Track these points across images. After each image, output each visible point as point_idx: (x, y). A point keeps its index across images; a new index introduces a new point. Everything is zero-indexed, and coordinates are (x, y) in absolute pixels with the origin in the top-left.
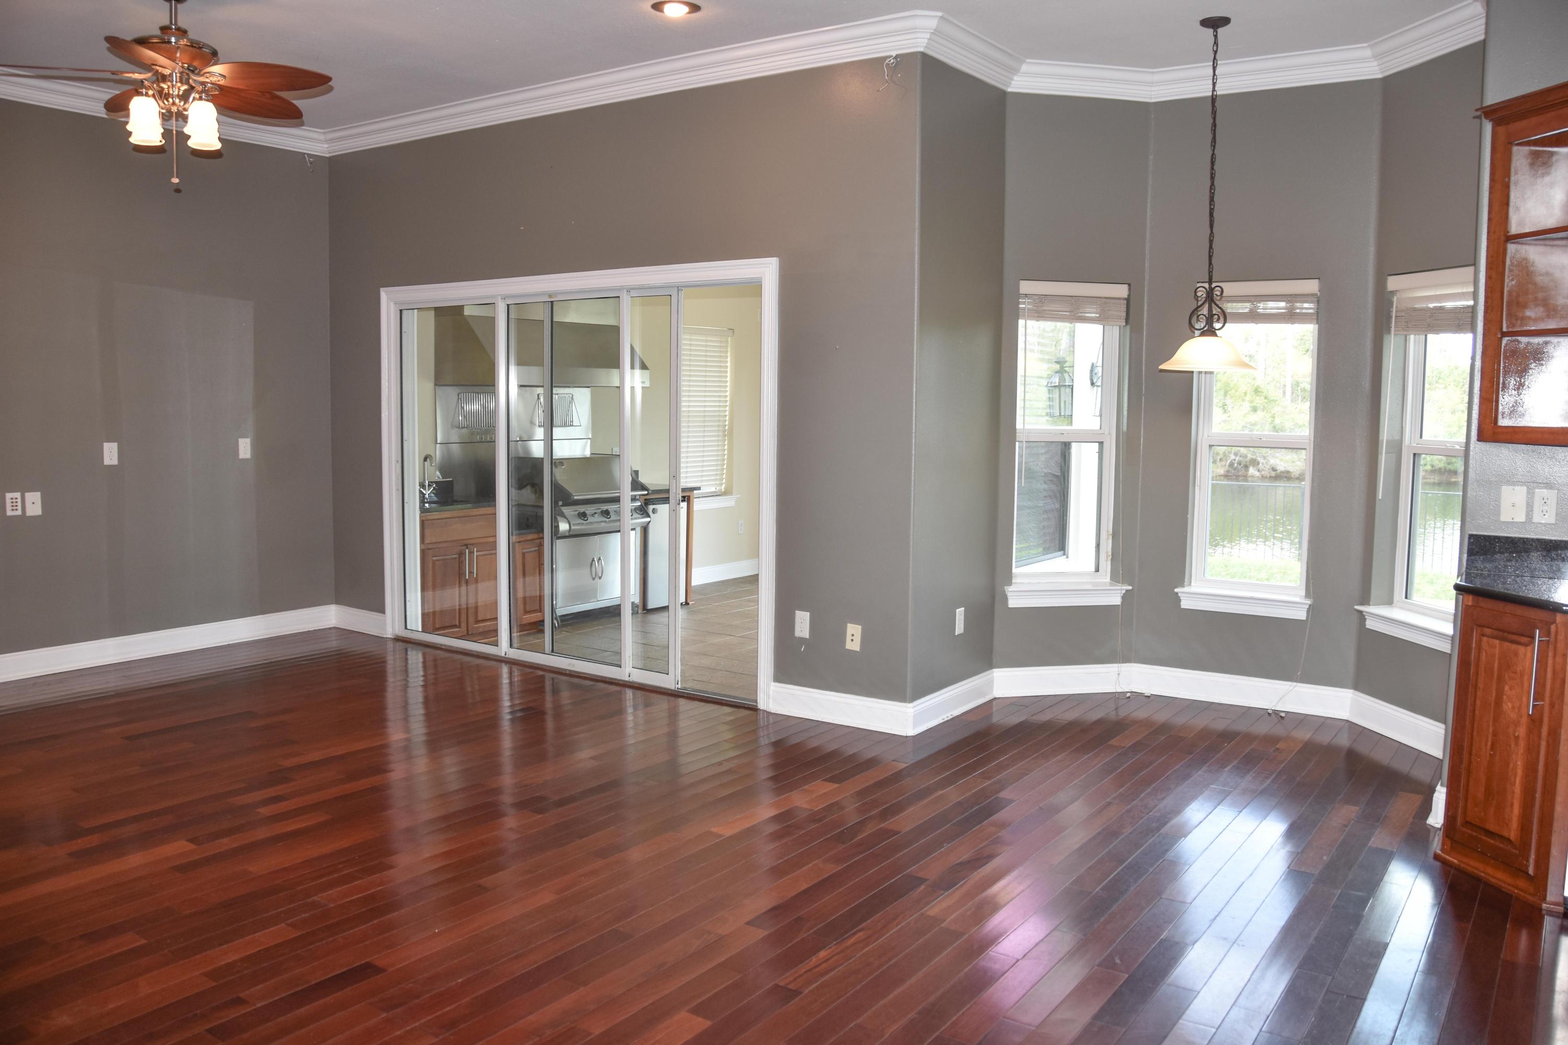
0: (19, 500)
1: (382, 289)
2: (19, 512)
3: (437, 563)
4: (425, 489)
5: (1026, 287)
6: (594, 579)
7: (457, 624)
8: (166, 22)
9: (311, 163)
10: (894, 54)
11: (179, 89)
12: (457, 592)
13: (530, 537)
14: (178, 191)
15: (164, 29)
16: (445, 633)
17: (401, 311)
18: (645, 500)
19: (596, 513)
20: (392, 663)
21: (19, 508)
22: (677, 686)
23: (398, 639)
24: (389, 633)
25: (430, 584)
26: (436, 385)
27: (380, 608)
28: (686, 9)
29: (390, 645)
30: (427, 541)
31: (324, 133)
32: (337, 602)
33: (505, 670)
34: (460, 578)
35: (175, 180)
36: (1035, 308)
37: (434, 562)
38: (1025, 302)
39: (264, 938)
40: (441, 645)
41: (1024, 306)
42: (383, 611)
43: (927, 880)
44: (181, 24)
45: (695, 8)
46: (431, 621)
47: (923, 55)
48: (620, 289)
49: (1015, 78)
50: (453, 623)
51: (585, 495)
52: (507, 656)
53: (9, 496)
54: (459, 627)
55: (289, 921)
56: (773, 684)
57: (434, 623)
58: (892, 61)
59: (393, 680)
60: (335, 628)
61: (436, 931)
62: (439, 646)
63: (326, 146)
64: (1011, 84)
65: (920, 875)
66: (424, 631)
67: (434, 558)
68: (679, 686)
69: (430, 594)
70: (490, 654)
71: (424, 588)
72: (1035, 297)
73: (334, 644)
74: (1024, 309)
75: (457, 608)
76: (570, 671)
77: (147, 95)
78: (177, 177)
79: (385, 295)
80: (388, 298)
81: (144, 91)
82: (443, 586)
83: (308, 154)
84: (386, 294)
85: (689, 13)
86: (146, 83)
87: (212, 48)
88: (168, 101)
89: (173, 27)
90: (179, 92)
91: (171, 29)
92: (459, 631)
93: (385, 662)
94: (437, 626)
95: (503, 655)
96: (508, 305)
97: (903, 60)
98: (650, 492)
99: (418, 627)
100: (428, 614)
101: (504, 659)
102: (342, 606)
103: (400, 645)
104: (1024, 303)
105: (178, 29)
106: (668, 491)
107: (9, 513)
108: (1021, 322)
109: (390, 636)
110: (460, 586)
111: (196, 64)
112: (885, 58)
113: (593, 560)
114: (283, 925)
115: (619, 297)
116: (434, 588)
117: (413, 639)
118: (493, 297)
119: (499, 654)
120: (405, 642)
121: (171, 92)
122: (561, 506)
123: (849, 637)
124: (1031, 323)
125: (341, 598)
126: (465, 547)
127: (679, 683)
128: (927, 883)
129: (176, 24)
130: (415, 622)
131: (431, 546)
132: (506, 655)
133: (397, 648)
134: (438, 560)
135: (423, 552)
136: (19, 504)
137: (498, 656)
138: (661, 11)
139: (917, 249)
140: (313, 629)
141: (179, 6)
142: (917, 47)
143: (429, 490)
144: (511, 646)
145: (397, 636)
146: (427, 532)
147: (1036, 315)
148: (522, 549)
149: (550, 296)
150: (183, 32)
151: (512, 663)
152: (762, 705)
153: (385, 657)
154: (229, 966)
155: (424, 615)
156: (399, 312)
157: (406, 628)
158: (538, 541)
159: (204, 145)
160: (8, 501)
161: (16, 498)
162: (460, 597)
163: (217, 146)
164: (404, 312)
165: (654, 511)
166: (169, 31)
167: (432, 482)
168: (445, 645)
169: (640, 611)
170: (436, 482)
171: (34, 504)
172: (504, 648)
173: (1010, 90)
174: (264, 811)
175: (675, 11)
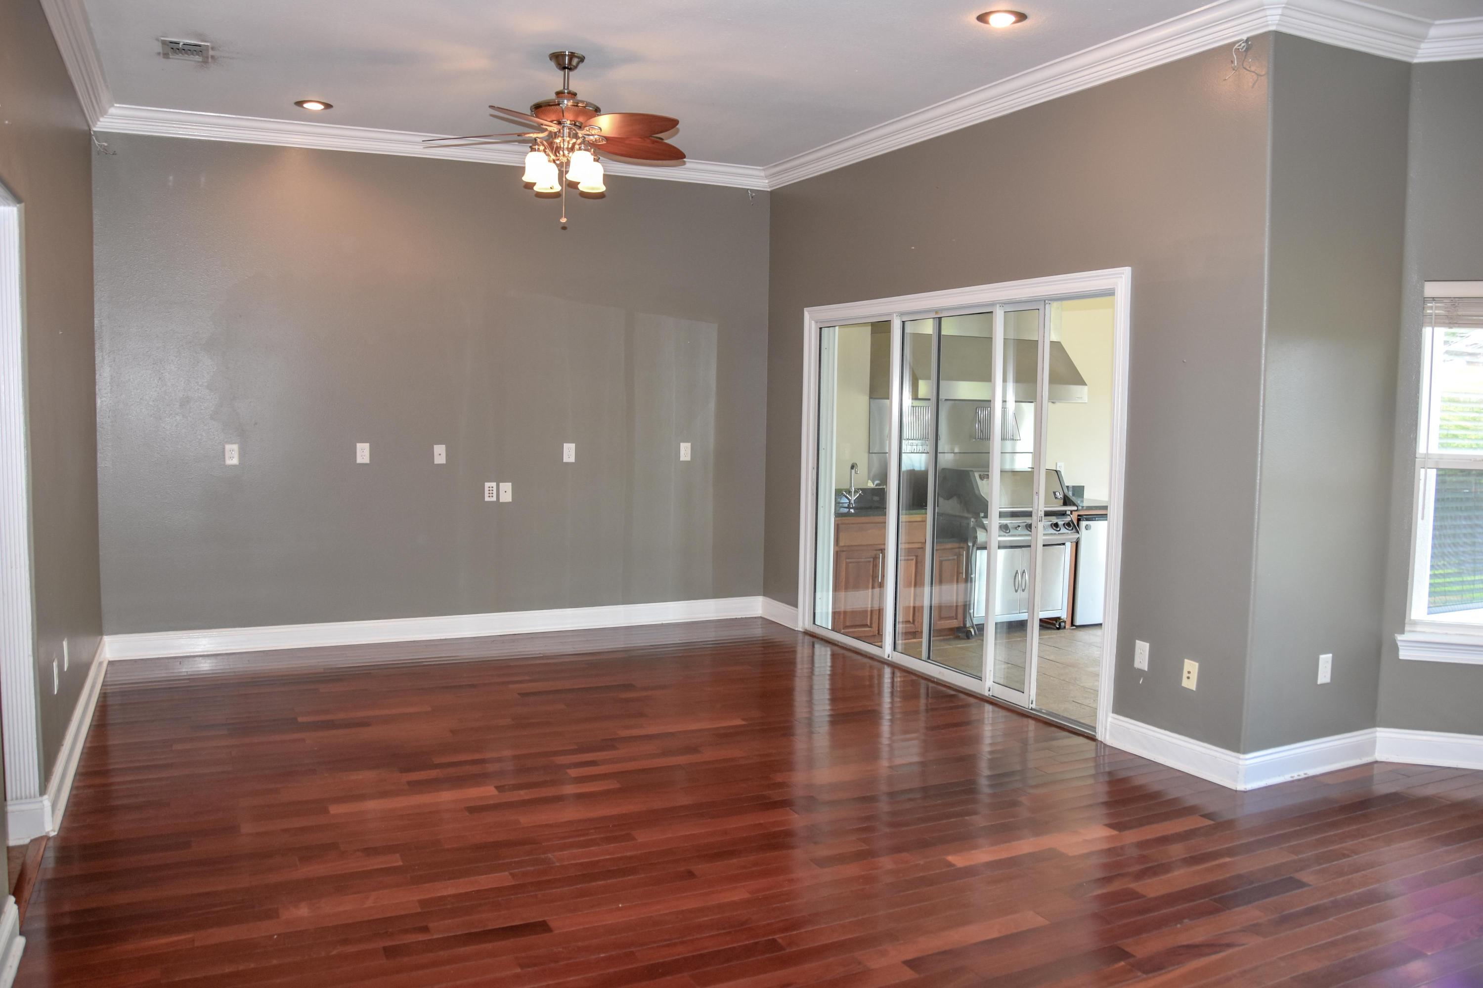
0: (495, 489)
1: (805, 309)
2: (494, 499)
3: (850, 565)
4: (851, 496)
5: (1432, 289)
6: (1016, 591)
7: (869, 624)
8: (561, 88)
9: (752, 197)
10: (1244, 37)
11: (569, 142)
12: (870, 594)
13: (949, 546)
14: (564, 228)
15: (559, 94)
16: (849, 632)
17: (821, 328)
18: (1079, 515)
19: (1019, 526)
20: (802, 653)
21: (495, 495)
22: (1031, 706)
23: (807, 633)
24: (800, 628)
25: (843, 584)
26: (871, 398)
27: (793, 602)
28: (1012, 18)
29: (800, 636)
30: (842, 544)
31: (764, 170)
32: (765, 595)
33: (887, 671)
34: (873, 581)
35: (564, 220)
36: (1446, 313)
37: (847, 564)
38: (1432, 306)
39: (486, 881)
40: (838, 642)
41: (1431, 311)
42: (795, 604)
43: (1133, 956)
44: (572, 88)
45: (1021, 17)
46: (841, 620)
47: (1277, 34)
48: (993, 304)
49: (1423, 45)
50: (864, 623)
51: (1019, 508)
52: (890, 659)
53: (487, 485)
54: (871, 627)
55: (511, 871)
56: (1111, 715)
57: (845, 621)
58: (1243, 45)
59: (801, 668)
60: (761, 617)
61: (620, 906)
62: (836, 643)
63: (767, 181)
64: (1416, 53)
65: (1128, 949)
66: (833, 630)
67: (847, 560)
68: (1034, 706)
69: (842, 594)
70: (875, 655)
71: (836, 588)
72: (1446, 301)
73: (758, 632)
74: (1431, 315)
75: (869, 609)
76: (937, 679)
77: (539, 150)
78: (565, 217)
79: (807, 313)
80: (810, 317)
81: (537, 147)
82: (856, 587)
83: (751, 190)
84: (809, 314)
85: (1015, 22)
86: (539, 140)
87: (595, 106)
88: (559, 154)
89: (566, 91)
90: (568, 145)
91: (564, 93)
92: (870, 631)
93: (794, 652)
94: (848, 624)
95: (886, 657)
96: (903, 322)
97: (1252, 44)
98: (1080, 508)
99: (828, 625)
100: (839, 613)
101: (886, 661)
102: (767, 598)
103: (807, 638)
104: (1431, 308)
105: (569, 93)
106: (1105, 508)
107: (487, 499)
108: (1427, 331)
109: (800, 630)
110: (873, 587)
111: (581, 119)
112: (1234, 43)
113: (1017, 572)
114: (507, 873)
115: (991, 312)
116: (847, 588)
117: (817, 634)
118: (890, 314)
119: (883, 656)
120: (813, 637)
121: (562, 146)
122: (983, 517)
123: (1185, 675)
124: (1441, 332)
125: (769, 590)
126: (878, 552)
127: (1034, 702)
128: (1131, 960)
129: (568, 89)
130: (825, 620)
131: (845, 549)
132: (889, 657)
133: (806, 641)
134: (851, 562)
135: (837, 555)
136: (495, 492)
137: (880, 657)
138: (986, 22)
139: (1266, 250)
140: (740, 617)
141: (571, 73)
142: (1267, 26)
143: (854, 496)
144: (895, 648)
145: (806, 630)
146: (841, 535)
147: (1447, 321)
148: (940, 557)
149: (937, 313)
150: (573, 95)
151: (894, 666)
152: (1099, 737)
153: (795, 647)
154: (442, 898)
155: (835, 614)
156: (819, 329)
157: (814, 623)
158: (957, 550)
159: (593, 189)
160: (486, 489)
161: (492, 487)
162: (872, 599)
163: (602, 188)
164: (825, 331)
165: (1087, 528)
166: (563, 95)
167: (858, 489)
168: (841, 643)
169: (1067, 627)
170: (862, 489)
171: (506, 493)
172: (887, 650)
173: (1416, 61)
174: (573, 773)
175: (1002, 22)
